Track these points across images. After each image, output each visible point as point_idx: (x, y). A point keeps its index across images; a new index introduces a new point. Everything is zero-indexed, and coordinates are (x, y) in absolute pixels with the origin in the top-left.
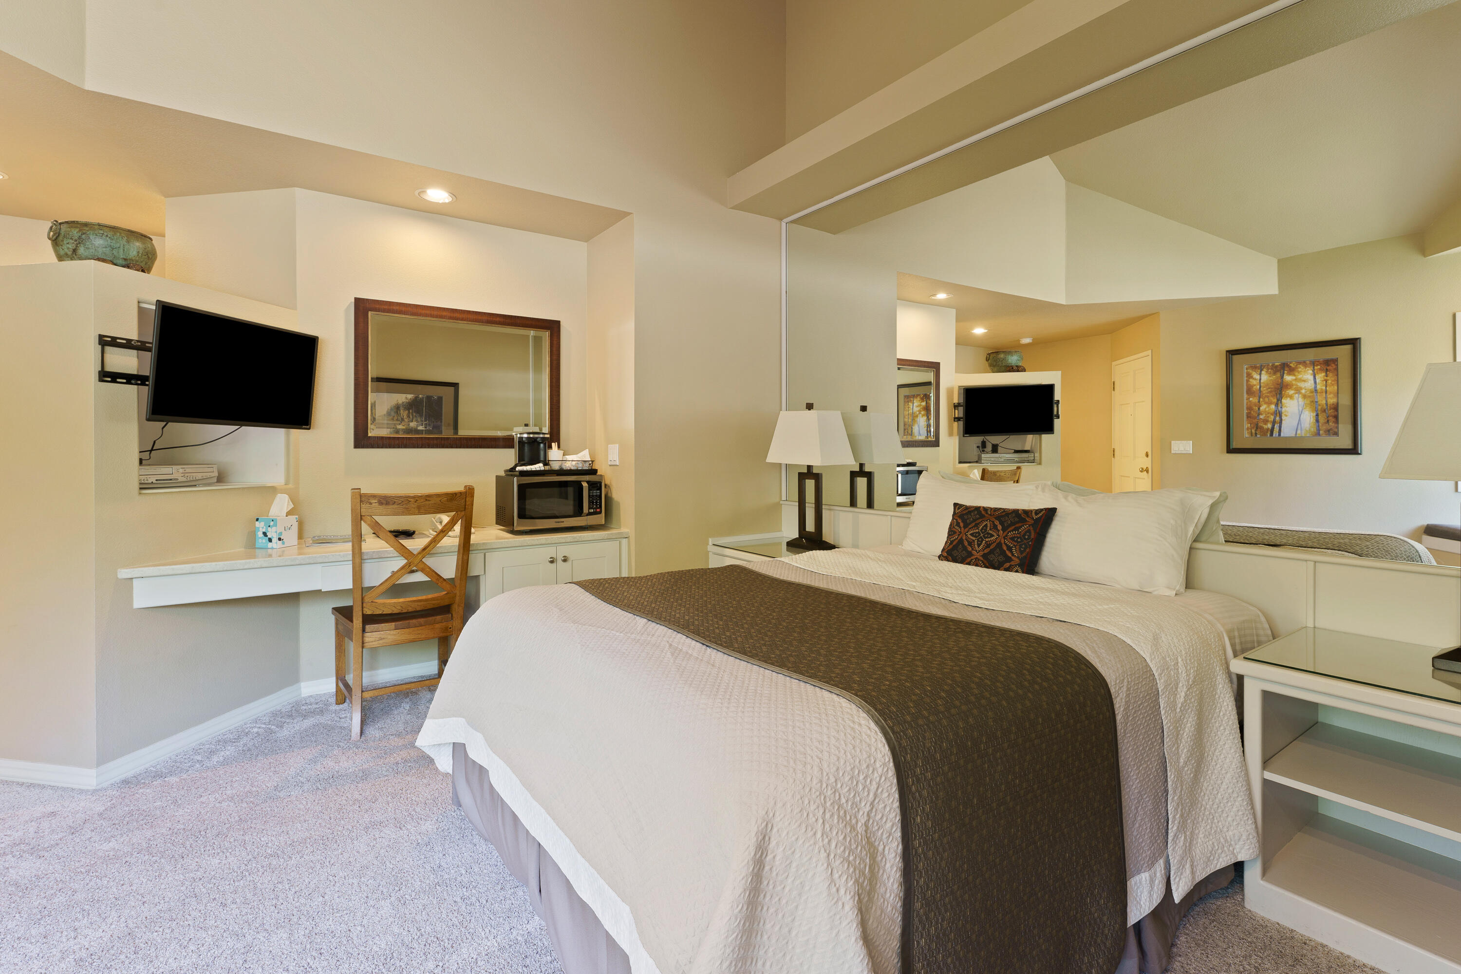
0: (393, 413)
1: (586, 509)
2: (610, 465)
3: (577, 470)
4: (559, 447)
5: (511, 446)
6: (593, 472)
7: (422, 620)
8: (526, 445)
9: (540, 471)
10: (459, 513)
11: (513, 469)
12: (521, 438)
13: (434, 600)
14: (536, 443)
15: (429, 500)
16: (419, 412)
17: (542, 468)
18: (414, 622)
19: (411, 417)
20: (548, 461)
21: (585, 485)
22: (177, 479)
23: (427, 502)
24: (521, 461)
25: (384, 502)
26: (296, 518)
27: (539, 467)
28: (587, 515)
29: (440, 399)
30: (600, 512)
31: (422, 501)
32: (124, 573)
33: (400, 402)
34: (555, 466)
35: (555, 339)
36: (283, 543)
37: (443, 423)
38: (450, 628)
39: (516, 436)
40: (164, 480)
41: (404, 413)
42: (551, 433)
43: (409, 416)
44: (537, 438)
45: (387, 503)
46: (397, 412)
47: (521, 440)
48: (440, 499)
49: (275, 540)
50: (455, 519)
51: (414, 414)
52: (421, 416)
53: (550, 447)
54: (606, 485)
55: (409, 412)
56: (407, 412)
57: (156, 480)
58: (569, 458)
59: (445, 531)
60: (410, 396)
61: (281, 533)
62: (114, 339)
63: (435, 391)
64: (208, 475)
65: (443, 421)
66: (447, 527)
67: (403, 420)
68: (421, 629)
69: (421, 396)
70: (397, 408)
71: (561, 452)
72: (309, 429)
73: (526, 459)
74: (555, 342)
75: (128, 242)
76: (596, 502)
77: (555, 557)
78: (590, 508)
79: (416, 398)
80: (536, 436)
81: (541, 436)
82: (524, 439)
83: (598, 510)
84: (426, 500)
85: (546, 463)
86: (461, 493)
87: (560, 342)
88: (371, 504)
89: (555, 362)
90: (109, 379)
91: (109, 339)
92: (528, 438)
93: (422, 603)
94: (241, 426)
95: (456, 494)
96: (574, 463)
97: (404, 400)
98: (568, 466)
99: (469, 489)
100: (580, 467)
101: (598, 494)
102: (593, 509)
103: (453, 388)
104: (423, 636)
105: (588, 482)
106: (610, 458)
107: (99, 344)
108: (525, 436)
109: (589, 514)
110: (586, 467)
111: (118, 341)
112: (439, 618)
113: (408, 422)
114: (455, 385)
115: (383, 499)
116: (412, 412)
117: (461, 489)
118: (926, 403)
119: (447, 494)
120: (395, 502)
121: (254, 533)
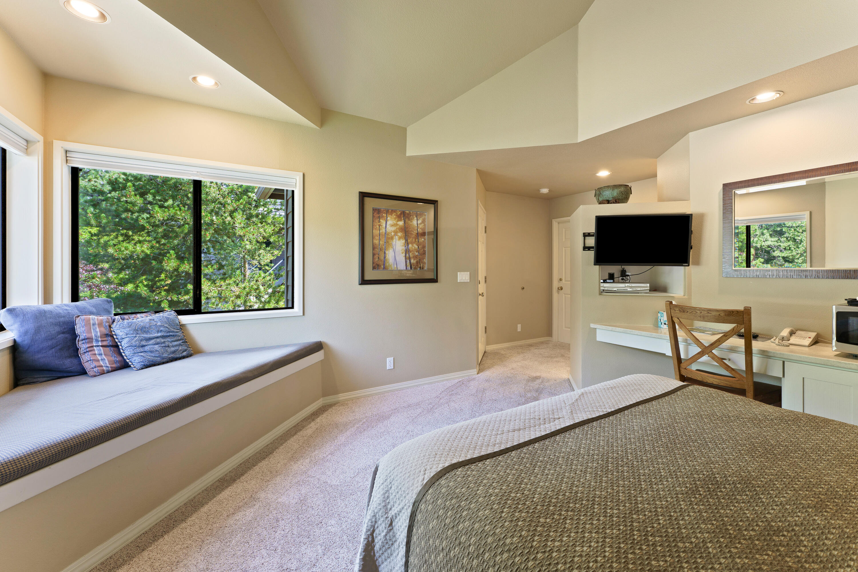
25: (682, 310)
32: (592, 326)
40: (620, 289)
45: (684, 312)
57: (617, 290)
62: (589, 233)
64: (644, 289)
72: (689, 266)
75: (613, 190)
88: (675, 310)
90: (587, 250)
99: (747, 309)
107: (583, 236)
117: (741, 308)
118: (405, 223)
120: (688, 311)
121: (657, 318)
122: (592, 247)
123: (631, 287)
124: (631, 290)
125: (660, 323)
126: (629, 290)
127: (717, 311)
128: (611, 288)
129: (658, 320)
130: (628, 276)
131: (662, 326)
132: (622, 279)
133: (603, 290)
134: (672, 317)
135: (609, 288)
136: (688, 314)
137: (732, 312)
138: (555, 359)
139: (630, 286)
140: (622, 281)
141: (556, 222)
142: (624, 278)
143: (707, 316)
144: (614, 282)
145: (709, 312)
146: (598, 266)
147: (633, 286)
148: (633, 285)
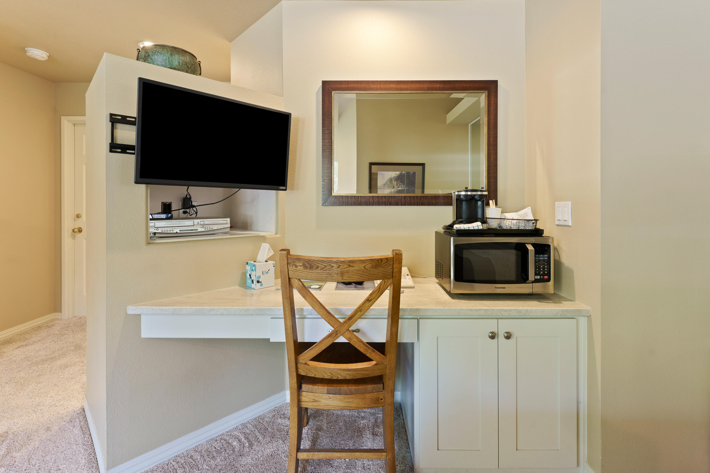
0: (389, 183)
1: (532, 276)
2: (557, 225)
3: (518, 230)
4: (496, 204)
5: (449, 203)
6: (538, 232)
7: (353, 388)
8: (464, 203)
9: (478, 230)
10: (386, 281)
11: (451, 226)
12: (459, 196)
13: (363, 371)
14: (474, 201)
15: (352, 266)
16: (402, 182)
17: (481, 227)
18: (345, 388)
19: (398, 185)
20: (486, 218)
21: (530, 248)
22: (197, 230)
23: (351, 268)
24: (459, 219)
25: (309, 266)
26: (273, 264)
27: (477, 225)
28: (532, 283)
29: (414, 173)
30: (549, 280)
31: (345, 267)
32: (132, 310)
33: (392, 176)
34: (494, 224)
35: (492, 99)
36: (261, 285)
37: (416, 188)
38: (381, 399)
39: (454, 194)
40: (186, 230)
41: (395, 183)
42: (488, 190)
43: (397, 185)
44: (475, 195)
45: (311, 267)
46: (391, 182)
47: (459, 198)
48: (364, 265)
49: (255, 282)
50: (381, 287)
51: (400, 183)
52: (404, 184)
53: (488, 204)
54: (555, 249)
55: (397, 182)
56: (396, 182)
57: (180, 231)
58: (508, 215)
59: (371, 300)
60: (398, 173)
61: (259, 277)
62: (123, 117)
63: (411, 169)
64: (222, 226)
65: (416, 187)
66: (374, 296)
67: (394, 187)
68: (352, 398)
69: (403, 172)
70: (391, 180)
71: (500, 210)
72: (285, 190)
73: (464, 216)
74: (492, 102)
76: (544, 268)
77: (495, 330)
78: (536, 274)
79: (401, 173)
80: (474, 193)
81: (479, 193)
82: (462, 197)
83: (546, 277)
84: (349, 266)
85: (484, 221)
86: (387, 259)
87: (497, 102)
88: (296, 266)
89: (492, 122)
90: (120, 150)
91: (120, 118)
92: (466, 196)
93: (351, 372)
94: (240, 188)
95: (381, 260)
96: (514, 222)
97: (395, 175)
98: (507, 225)
99: (396, 254)
100: (522, 226)
101: (546, 258)
102: (540, 276)
103: (422, 166)
104: (354, 405)
105: (534, 245)
106: (558, 216)
107: (110, 122)
108: (463, 193)
109: (536, 281)
110: (530, 227)
111: (128, 119)
112: (370, 387)
113: (397, 188)
114: (423, 165)
115: (307, 262)
116: (399, 182)
119: (372, 260)
120: (318, 266)
121: (244, 274)
122: (132, 148)
123: (203, 225)
124: (203, 230)
125: (249, 281)
126: (200, 229)
127: (362, 261)
128: (169, 229)
129: (246, 276)
130: (194, 206)
131: (253, 286)
132: (185, 212)
133: (155, 234)
134: (289, 278)
135: (166, 229)
136: (318, 271)
137: (380, 261)
138: (59, 363)
139: (202, 223)
140: (185, 216)
141: (68, 121)
142: (188, 210)
143: (348, 272)
144: (171, 218)
145: (351, 264)
146: (144, 186)
147: (206, 223)
148: (207, 221)
